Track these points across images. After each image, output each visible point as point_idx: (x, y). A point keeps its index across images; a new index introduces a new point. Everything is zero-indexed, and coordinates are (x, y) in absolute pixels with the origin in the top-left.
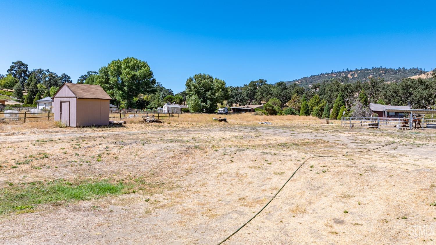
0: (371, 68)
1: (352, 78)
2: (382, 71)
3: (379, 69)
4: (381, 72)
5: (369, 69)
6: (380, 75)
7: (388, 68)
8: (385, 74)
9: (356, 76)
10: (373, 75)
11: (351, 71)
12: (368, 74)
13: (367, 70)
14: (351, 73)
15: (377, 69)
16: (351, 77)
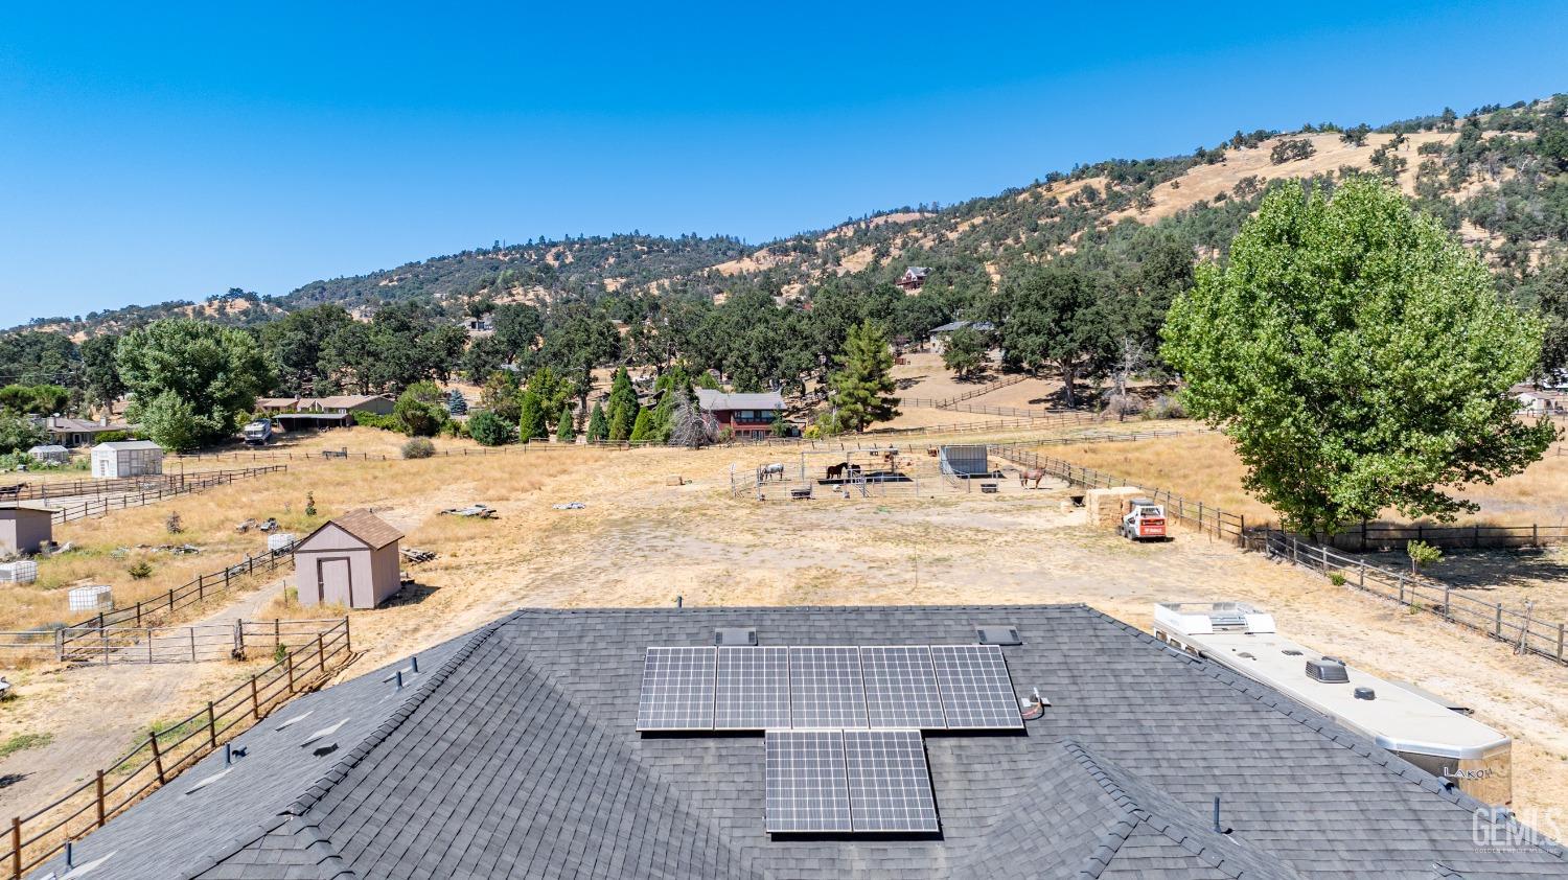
0: (609, 237)
1: (561, 267)
2: (642, 244)
3: (631, 239)
4: (639, 248)
5: (605, 240)
6: (636, 256)
7: (655, 235)
8: (648, 253)
9: (569, 259)
10: (619, 256)
11: (554, 245)
12: (604, 253)
13: (597, 240)
14: (554, 250)
15: (626, 238)
16: (557, 264)
